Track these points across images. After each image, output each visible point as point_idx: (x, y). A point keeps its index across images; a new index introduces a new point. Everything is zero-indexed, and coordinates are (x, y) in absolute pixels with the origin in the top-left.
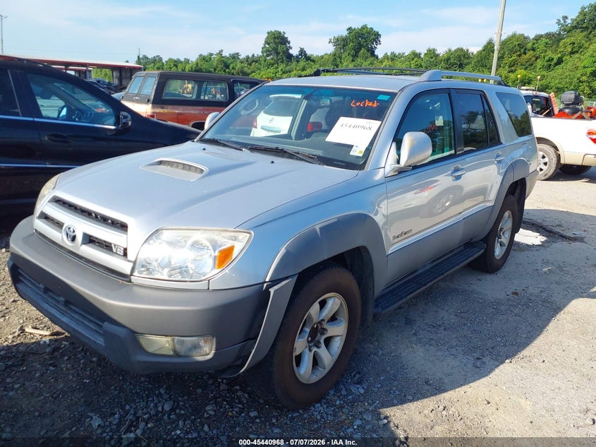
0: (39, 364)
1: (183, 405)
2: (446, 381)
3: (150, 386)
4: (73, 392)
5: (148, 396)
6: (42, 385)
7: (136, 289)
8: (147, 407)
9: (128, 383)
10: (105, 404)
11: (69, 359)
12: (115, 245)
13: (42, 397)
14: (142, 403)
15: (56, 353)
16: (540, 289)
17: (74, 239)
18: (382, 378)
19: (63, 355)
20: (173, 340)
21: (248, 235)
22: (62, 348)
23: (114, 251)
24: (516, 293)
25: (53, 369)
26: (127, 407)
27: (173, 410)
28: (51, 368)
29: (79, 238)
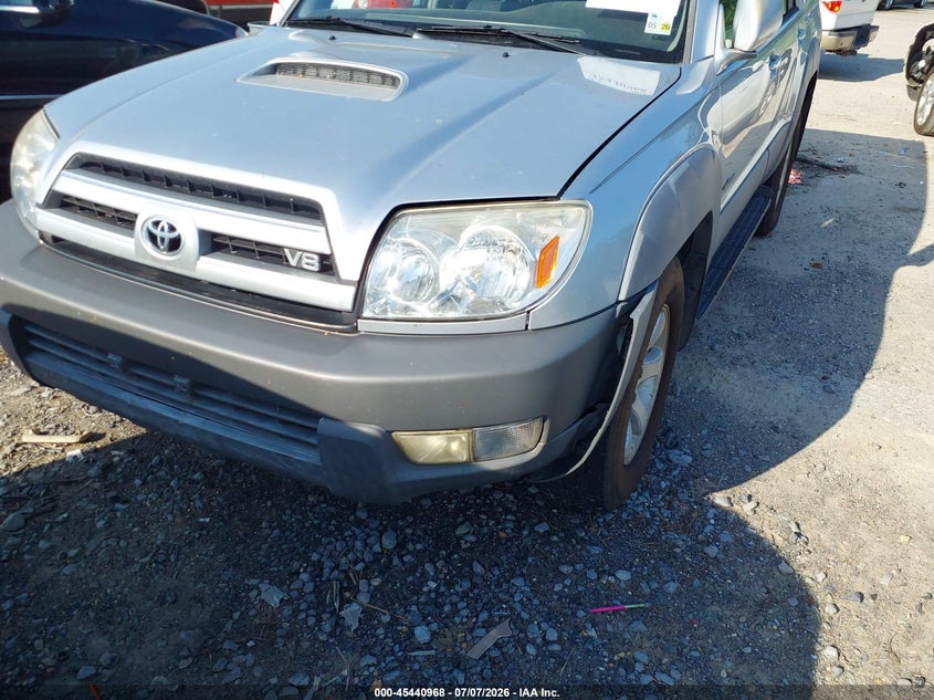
0: (90, 501)
1: (413, 534)
2: (800, 421)
3: (332, 509)
4: (191, 544)
5: (341, 530)
6: (122, 544)
7: (370, 344)
8: (350, 549)
9: (288, 512)
10: (268, 557)
11: (144, 482)
12: (294, 251)
13: (136, 567)
14: (338, 544)
15: (111, 476)
16: (846, 255)
17: (175, 244)
18: (704, 432)
19: (128, 478)
20: (473, 434)
21: (583, 210)
22: (118, 464)
23: (293, 262)
24: (816, 266)
25: (124, 507)
26: (315, 557)
27: (400, 546)
28: (118, 505)
29: (191, 242)
